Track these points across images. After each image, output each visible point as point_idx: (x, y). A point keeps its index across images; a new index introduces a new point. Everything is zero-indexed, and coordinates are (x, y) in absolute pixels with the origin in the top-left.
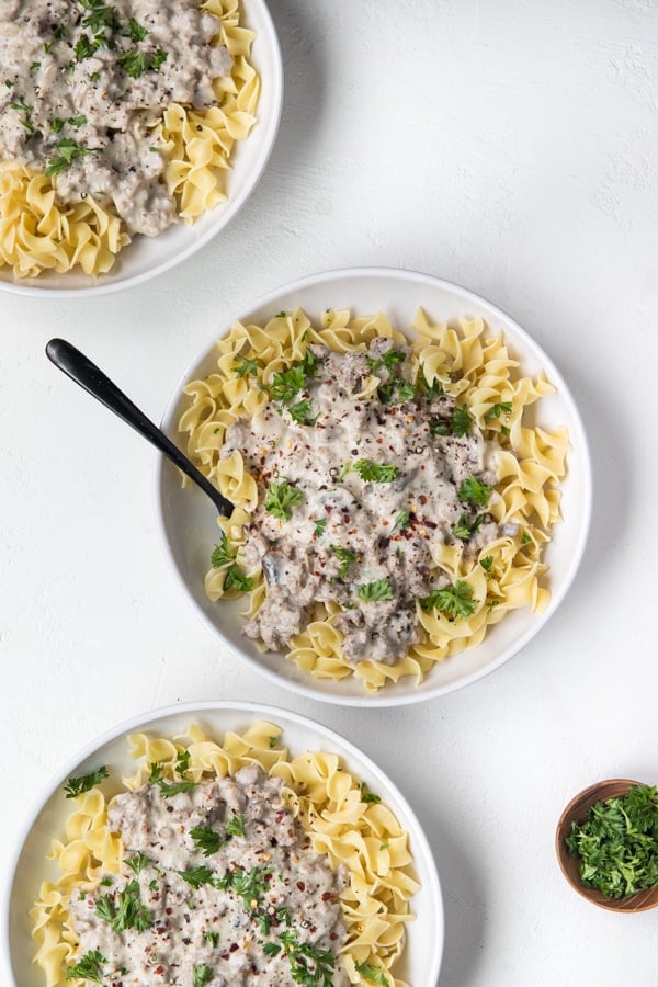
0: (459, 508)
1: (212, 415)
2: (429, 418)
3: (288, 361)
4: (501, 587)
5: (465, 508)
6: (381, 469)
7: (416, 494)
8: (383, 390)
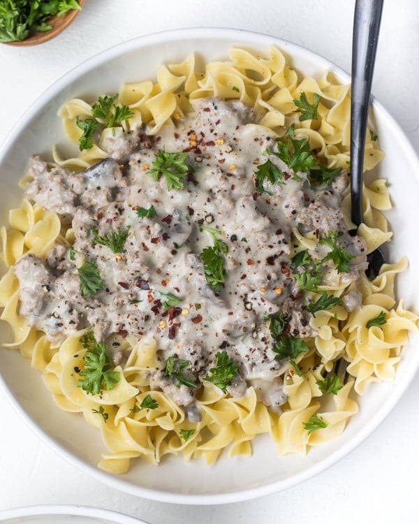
0: (195, 357)
1: (252, 81)
2: (285, 311)
3: (324, 151)
4: (123, 419)
5: (196, 363)
6: (218, 269)
7: (201, 312)
8: (306, 256)
